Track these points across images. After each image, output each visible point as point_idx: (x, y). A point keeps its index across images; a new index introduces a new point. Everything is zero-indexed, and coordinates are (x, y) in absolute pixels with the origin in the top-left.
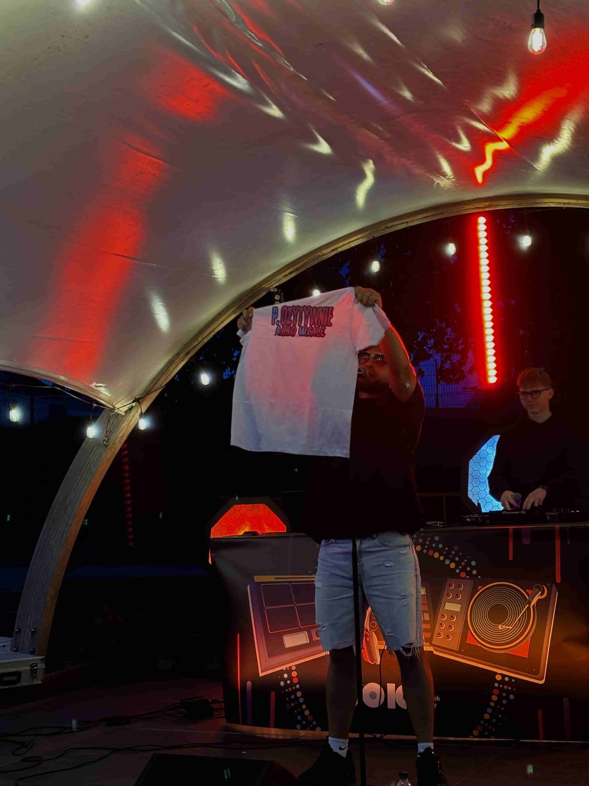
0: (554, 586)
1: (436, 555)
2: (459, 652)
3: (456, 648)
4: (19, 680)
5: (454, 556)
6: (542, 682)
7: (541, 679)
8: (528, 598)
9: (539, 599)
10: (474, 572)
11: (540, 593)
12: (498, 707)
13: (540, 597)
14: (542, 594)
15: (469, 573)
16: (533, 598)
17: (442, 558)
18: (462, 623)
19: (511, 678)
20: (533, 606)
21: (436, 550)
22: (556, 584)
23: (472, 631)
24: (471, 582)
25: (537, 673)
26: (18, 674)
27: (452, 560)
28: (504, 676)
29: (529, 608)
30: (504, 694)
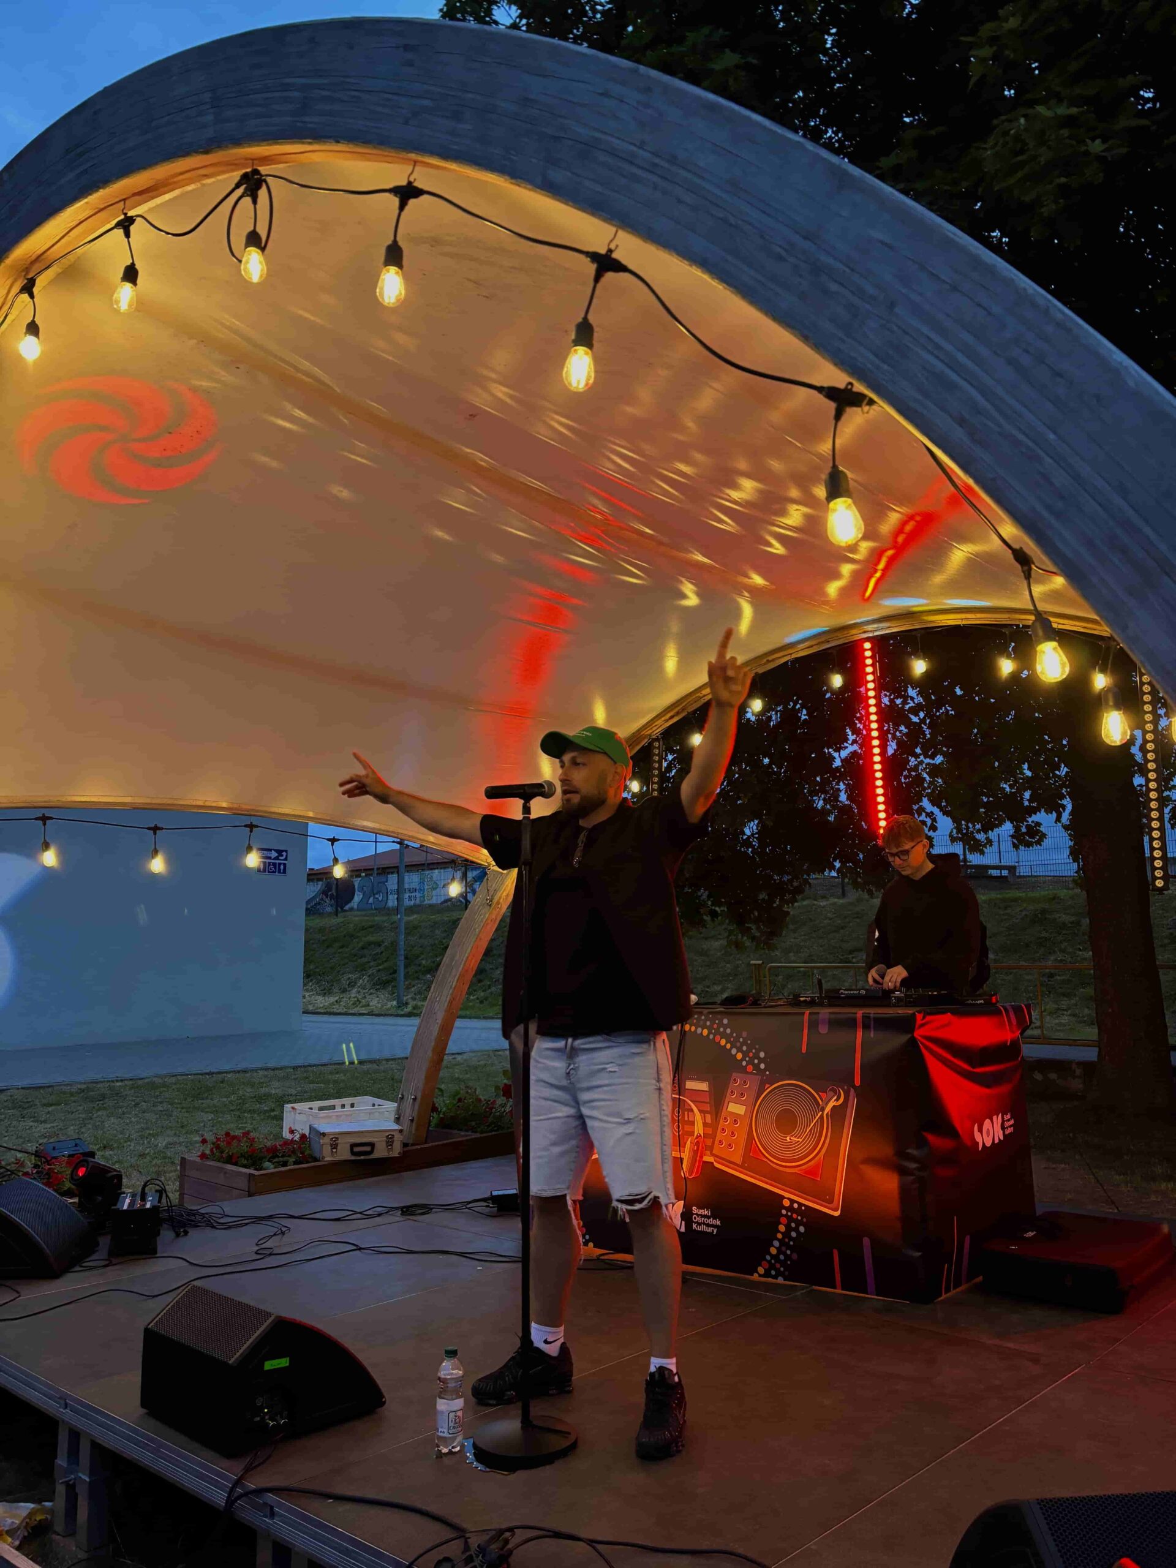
0: (852, 1090)
1: (723, 1042)
2: (742, 1167)
3: (739, 1162)
4: (371, 1152)
5: (742, 1044)
6: (837, 1214)
7: (836, 1210)
8: (821, 1103)
9: (834, 1106)
10: (762, 1066)
11: (835, 1098)
12: (787, 1240)
13: (835, 1103)
14: (837, 1100)
15: (756, 1067)
16: (827, 1104)
17: (728, 1046)
18: (745, 1131)
19: (800, 1204)
20: (827, 1114)
21: (724, 1035)
22: (854, 1087)
23: (757, 1140)
24: (758, 1078)
25: (831, 1201)
26: (372, 1145)
27: (739, 1050)
28: (792, 1201)
29: (822, 1117)
30: (793, 1225)
